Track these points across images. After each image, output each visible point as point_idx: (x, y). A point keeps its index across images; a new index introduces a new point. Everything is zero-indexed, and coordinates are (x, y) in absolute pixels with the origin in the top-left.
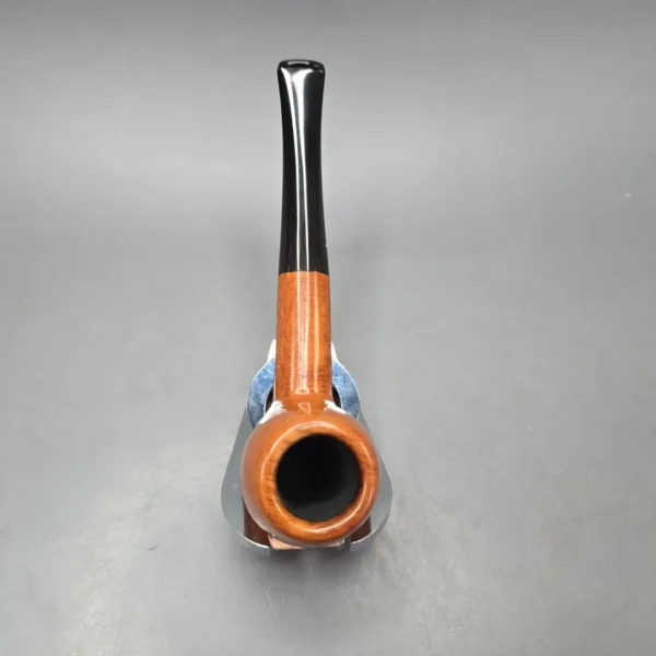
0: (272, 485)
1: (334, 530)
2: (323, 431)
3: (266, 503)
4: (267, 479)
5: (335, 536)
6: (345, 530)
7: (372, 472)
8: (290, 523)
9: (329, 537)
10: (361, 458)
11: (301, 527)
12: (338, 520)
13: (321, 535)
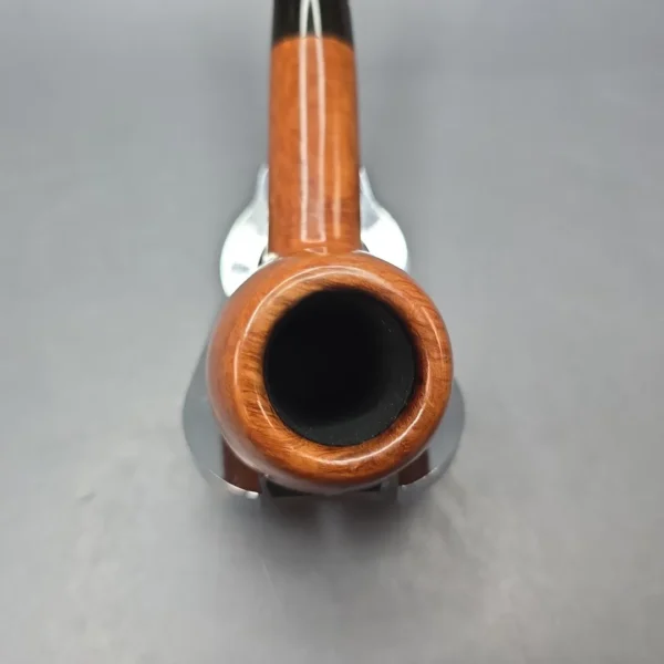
0: (255, 377)
1: (372, 461)
2: (349, 282)
3: (245, 412)
4: (245, 367)
5: (374, 472)
6: (392, 460)
7: (442, 355)
8: (291, 449)
9: (362, 473)
10: (420, 330)
11: (310, 456)
12: (379, 444)
13: (347, 469)
